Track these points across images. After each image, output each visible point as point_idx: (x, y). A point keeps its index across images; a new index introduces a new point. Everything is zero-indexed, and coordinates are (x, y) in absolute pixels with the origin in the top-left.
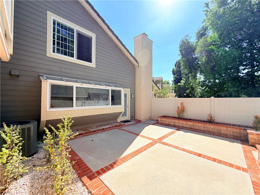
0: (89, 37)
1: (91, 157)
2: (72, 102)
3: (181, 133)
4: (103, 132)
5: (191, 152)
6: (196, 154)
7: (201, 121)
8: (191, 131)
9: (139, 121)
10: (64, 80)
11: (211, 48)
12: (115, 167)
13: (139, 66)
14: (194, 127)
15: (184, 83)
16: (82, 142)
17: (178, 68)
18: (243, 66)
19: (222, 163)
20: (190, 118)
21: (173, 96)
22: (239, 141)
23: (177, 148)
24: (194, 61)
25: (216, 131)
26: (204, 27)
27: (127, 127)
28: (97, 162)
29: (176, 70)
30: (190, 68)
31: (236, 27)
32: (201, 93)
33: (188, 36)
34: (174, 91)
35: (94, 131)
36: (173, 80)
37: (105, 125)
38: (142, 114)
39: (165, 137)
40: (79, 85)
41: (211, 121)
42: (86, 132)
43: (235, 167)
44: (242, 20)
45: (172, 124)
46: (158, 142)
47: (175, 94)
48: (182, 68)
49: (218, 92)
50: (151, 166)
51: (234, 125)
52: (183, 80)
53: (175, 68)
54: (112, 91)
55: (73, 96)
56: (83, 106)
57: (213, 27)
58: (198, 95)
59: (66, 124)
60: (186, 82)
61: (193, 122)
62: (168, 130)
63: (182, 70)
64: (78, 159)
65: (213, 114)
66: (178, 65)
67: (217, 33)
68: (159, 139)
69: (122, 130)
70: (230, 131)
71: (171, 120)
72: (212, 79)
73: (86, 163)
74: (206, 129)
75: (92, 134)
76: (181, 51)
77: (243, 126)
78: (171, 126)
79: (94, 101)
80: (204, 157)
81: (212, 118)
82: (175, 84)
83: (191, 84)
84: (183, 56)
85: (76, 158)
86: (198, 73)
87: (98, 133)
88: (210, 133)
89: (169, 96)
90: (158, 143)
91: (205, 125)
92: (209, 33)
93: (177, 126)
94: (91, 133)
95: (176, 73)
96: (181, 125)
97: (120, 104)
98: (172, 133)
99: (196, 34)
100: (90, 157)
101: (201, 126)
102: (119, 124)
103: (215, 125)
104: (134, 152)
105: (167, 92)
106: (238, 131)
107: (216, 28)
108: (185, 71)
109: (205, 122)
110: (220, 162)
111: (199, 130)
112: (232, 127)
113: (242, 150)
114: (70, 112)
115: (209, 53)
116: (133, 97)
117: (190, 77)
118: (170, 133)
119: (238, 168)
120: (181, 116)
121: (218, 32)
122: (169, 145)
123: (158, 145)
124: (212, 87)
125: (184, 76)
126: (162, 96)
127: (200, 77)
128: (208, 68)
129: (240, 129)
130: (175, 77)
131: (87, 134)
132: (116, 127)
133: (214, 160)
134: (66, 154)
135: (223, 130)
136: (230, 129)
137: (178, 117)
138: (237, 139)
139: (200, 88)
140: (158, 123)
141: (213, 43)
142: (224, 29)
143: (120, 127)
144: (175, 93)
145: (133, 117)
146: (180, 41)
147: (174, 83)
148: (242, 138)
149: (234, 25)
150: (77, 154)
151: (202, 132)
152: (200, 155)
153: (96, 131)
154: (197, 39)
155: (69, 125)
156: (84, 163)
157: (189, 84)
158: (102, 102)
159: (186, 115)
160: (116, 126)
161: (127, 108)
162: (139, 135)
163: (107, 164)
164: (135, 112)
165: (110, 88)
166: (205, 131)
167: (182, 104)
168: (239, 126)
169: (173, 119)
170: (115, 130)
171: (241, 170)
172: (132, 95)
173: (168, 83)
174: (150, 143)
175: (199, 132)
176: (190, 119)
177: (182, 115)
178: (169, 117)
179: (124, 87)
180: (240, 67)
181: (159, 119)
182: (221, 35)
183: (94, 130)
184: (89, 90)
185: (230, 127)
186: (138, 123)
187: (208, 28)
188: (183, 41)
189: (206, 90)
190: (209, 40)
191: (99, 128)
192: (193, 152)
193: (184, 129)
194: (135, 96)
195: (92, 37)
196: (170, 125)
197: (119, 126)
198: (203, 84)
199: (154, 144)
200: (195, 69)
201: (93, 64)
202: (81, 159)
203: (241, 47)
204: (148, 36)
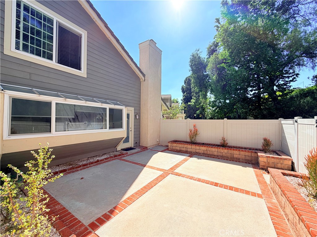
0: (77, 34)
1: (81, 204)
2: (49, 124)
3: (194, 160)
4: (97, 165)
5: (207, 182)
6: (212, 183)
7: (214, 145)
8: (204, 157)
9: (145, 148)
10: (36, 92)
11: (223, 66)
12: (118, 213)
13: (145, 80)
14: (207, 152)
15: (194, 102)
16: (66, 182)
17: (188, 85)
18: (251, 87)
19: (239, 191)
20: (203, 142)
21: (183, 117)
22: (251, 164)
23: (191, 178)
24: (205, 79)
25: (229, 155)
26: (215, 43)
27: (130, 156)
28: (91, 210)
29: (186, 87)
30: (200, 86)
31: (245, 47)
32: (211, 114)
33: (199, 51)
34: (183, 111)
35: (84, 165)
36: (182, 99)
37: (99, 156)
38: (148, 139)
39: (177, 166)
40: (61, 100)
41: (224, 145)
42: (71, 166)
43: (251, 194)
44: (250, 40)
45: (184, 149)
46: (170, 173)
47: (185, 115)
48: (192, 86)
49: (227, 113)
50: (164, 205)
51: (245, 148)
52: (193, 99)
53: (184, 86)
54: (110, 109)
55: (51, 116)
56: (67, 130)
57: (224, 44)
58: (208, 116)
59: (41, 161)
60: (196, 102)
61: (207, 147)
62: (179, 158)
63: (192, 87)
64: (59, 210)
65: (225, 137)
66: (188, 81)
67: (228, 51)
68: (171, 169)
69: (124, 160)
70: (242, 154)
71: (183, 146)
72: (222, 99)
73: (74, 214)
74: (219, 154)
75: (81, 170)
76: (191, 66)
77: (253, 149)
78: (183, 153)
79: (84, 123)
80: (221, 186)
81: (225, 141)
82: (185, 103)
83: (202, 104)
84: (193, 73)
85: (56, 207)
86: (208, 92)
87: (90, 167)
88: (223, 158)
89: (178, 117)
90: (170, 175)
91: (219, 149)
92: (220, 49)
93: (189, 152)
94: (79, 169)
95: (186, 91)
96: (194, 151)
97: (121, 126)
98: (185, 160)
99: (207, 50)
100: (79, 204)
101: (214, 151)
102: (119, 153)
103: (228, 149)
104: (141, 189)
105: (177, 112)
106: (249, 154)
107: (228, 45)
108: (196, 89)
109: (219, 146)
110: (237, 190)
111: (212, 155)
112: (244, 151)
113: (254, 174)
114: (48, 143)
115: (220, 71)
116: (137, 118)
117: (200, 96)
118: (182, 160)
119: (254, 194)
120: (193, 140)
121: (229, 49)
122: (183, 176)
123: (170, 177)
124: (222, 108)
125: (195, 95)
126: (172, 117)
127: (211, 97)
128: (218, 88)
129: (252, 152)
130: (185, 95)
131: (74, 170)
132: (116, 158)
133: (231, 188)
134: (41, 209)
135: (236, 154)
136: (242, 153)
137: (190, 141)
138: (248, 163)
139: (210, 109)
140: (168, 149)
141: (224, 61)
142: (234, 47)
143: (120, 157)
144: (184, 113)
145: (137, 144)
146: (191, 55)
147: (183, 102)
148: (253, 162)
149: (243, 45)
150: (57, 202)
151: (216, 158)
152: (216, 184)
153: (86, 165)
154: (208, 54)
155: (46, 162)
156: (70, 213)
157: (199, 104)
158: (94, 124)
159: (199, 139)
160: (115, 156)
161: (130, 132)
162: (146, 166)
163: (106, 211)
164: (140, 137)
165: (108, 106)
166: (218, 156)
167: (194, 126)
168: (250, 149)
169: (185, 144)
170: (114, 161)
171: (257, 196)
172: (136, 116)
173: (177, 102)
174: (161, 176)
175: (213, 157)
176: (203, 144)
177: (195, 139)
178: (181, 141)
179: (126, 106)
180: (248, 88)
181: (169, 145)
182: (232, 53)
183: (84, 163)
184: (76, 108)
185: (242, 151)
186: (144, 150)
187: (219, 44)
188: (193, 56)
189: (216, 111)
190: (220, 58)
191: (92, 160)
192: (209, 181)
193: (197, 155)
194: (139, 116)
195: (81, 35)
196: (182, 151)
197: (120, 155)
198: (214, 104)
199: (165, 176)
200: (206, 88)
201: (83, 72)
202: (64, 208)
203: (250, 67)
204: (156, 43)
